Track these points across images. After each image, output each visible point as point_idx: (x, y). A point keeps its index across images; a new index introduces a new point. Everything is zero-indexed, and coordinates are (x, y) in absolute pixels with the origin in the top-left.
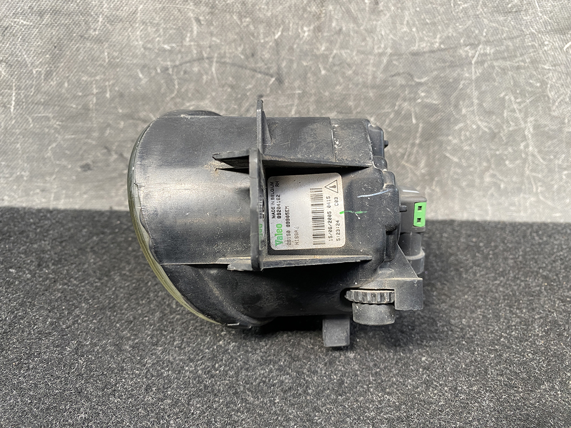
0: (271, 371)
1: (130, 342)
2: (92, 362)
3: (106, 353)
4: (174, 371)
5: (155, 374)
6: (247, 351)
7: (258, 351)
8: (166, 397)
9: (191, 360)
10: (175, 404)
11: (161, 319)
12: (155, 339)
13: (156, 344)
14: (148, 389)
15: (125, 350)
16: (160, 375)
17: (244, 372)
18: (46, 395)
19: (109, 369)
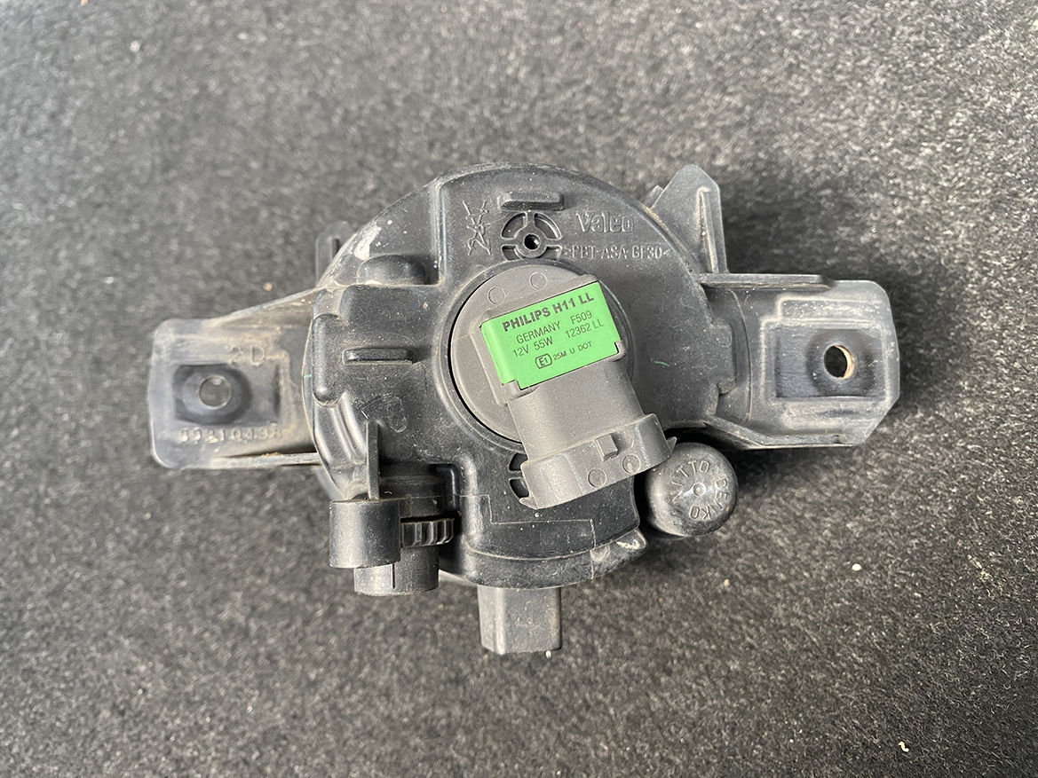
0: (574, 95)
1: (401, 96)
6: (543, 76)
7: (557, 73)
8: (452, 150)
9: (474, 102)
12: (428, 85)
14: (431, 145)
16: (441, 127)
17: (540, 104)
18: (330, 173)
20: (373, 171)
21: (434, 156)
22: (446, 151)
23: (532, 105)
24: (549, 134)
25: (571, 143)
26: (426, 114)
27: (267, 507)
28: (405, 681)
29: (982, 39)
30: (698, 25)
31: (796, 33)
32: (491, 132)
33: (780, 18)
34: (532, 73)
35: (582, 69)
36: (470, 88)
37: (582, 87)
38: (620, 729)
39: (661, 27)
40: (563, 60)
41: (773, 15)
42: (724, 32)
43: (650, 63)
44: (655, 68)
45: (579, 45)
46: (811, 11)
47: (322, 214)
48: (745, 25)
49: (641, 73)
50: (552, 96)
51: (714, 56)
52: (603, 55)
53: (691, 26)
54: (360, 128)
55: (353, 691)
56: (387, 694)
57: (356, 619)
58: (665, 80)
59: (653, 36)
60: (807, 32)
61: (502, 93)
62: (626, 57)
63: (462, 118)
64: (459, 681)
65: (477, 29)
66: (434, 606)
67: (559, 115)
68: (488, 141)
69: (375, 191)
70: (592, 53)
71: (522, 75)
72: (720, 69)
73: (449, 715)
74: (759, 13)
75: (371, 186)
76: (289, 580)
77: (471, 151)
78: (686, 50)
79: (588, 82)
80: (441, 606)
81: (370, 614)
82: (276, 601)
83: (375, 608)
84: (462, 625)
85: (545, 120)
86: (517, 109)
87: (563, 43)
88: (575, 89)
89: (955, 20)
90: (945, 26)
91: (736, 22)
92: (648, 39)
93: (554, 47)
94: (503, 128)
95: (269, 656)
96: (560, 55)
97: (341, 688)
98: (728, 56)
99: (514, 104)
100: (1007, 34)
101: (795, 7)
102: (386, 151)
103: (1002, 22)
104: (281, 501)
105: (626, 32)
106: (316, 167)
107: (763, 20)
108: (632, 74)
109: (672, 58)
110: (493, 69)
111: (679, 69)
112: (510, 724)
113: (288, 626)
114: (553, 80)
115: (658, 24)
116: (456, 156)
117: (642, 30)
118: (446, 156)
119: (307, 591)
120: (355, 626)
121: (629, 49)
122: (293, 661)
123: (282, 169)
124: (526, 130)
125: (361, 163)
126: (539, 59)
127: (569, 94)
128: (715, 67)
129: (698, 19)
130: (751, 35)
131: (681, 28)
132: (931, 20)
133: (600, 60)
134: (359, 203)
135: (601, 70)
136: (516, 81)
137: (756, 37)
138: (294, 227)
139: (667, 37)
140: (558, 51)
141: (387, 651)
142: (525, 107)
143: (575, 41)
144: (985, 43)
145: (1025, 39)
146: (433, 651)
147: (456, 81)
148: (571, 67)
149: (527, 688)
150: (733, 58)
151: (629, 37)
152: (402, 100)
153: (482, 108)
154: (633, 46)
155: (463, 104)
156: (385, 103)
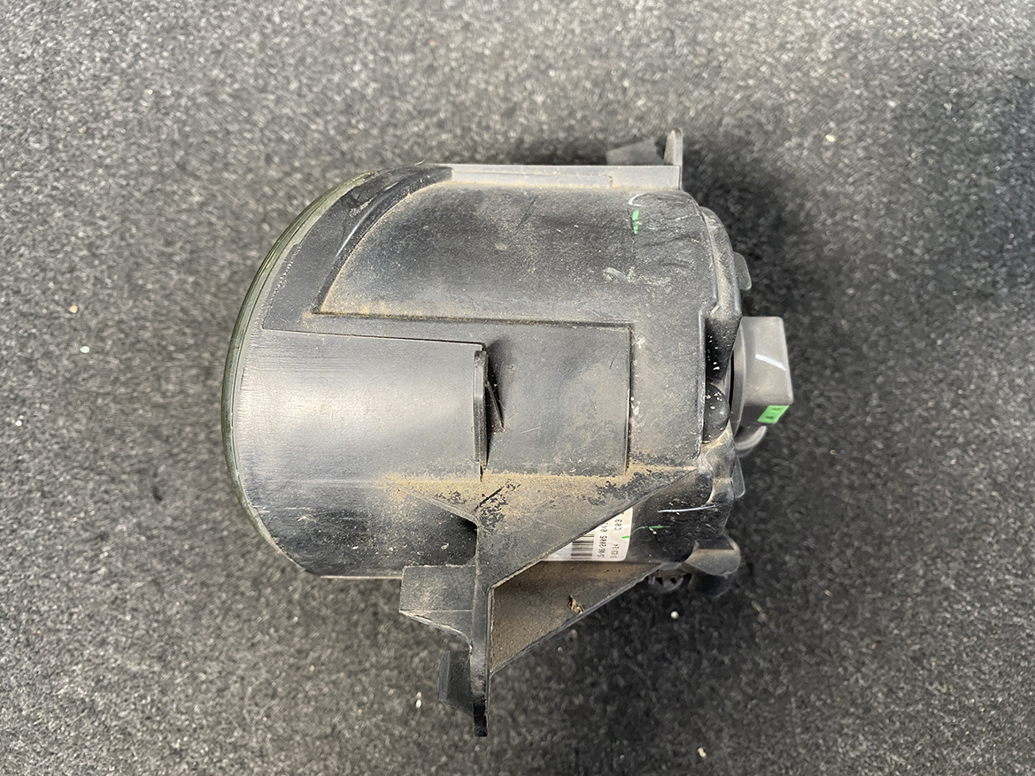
0: (427, 128)
1: (228, 89)
2: (184, 123)
3: (198, 108)
4: (297, 131)
5: (273, 137)
6: (393, 98)
7: (409, 97)
8: (295, 170)
9: (317, 114)
10: (308, 178)
11: (262, 46)
12: (261, 82)
13: (263, 90)
14: (269, 159)
15: (224, 102)
16: (280, 140)
17: (391, 131)
18: (141, 173)
19: (211, 133)
20: (197, 178)
21: (273, 173)
22: (287, 168)
23: (383, 130)
26: (260, 119)
27: (103, 570)
28: (282, 743)
29: (787, 144)
30: (552, 73)
31: (640, 103)
32: (338, 155)
33: (626, 83)
34: (380, 92)
35: (436, 99)
36: (310, 97)
37: (435, 119)
38: (485, 766)
39: (516, 68)
40: (414, 83)
41: (621, 78)
42: (576, 85)
43: (504, 106)
44: (509, 114)
45: (431, 69)
46: (654, 83)
47: (136, 223)
48: (595, 84)
49: (496, 117)
50: (404, 125)
51: (565, 113)
52: (458, 86)
53: (545, 72)
54: (177, 120)
55: (225, 755)
56: (262, 754)
57: (219, 684)
58: (519, 129)
59: (508, 75)
60: (650, 104)
61: (348, 110)
62: (481, 94)
63: (303, 131)
64: (335, 734)
65: (315, 22)
66: (304, 667)
67: (411, 148)
68: (334, 165)
69: (202, 205)
70: (443, 84)
71: (369, 91)
72: (571, 128)
73: (326, 767)
74: (608, 73)
75: (197, 199)
76: (141, 646)
77: (316, 173)
78: (539, 99)
79: (442, 115)
80: (312, 668)
81: (235, 678)
82: (122, 670)
83: (240, 672)
84: (334, 683)
85: (397, 151)
86: (366, 133)
87: (414, 63)
88: (427, 120)
89: (769, 122)
90: (760, 125)
91: (587, 77)
92: (502, 77)
93: (405, 66)
94: (353, 149)
95: (123, 731)
96: (411, 77)
97: (211, 752)
98: (579, 115)
99: (361, 126)
100: (806, 145)
101: (640, 75)
102: (214, 157)
103: (803, 133)
104: (119, 565)
105: (480, 65)
106: (123, 161)
107: (611, 81)
108: (487, 115)
109: (525, 105)
110: (336, 78)
111: (532, 118)
112: (386, 769)
113: (143, 697)
114: (404, 106)
115: (511, 62)
116: (299, 176)
117: (496, 67)
118: (288, 174)
119: (160, 658)
120: (220, 691)
121: (483, 86)
122: (152, 732)
123: (77, 159)
124: (378, 159)
125: (182, 167)
126: (388, 76)
127: (422, 126)
128: (566, 124)
129: (550, 66)
130: (600, 96)
131: (536, 73)
132: (749, 117)
133: (454, 91)
134: (184, 217)
135: (453, 103)
136: (363, 97)
137: (604, 101)
138: (101, 237)
139: (521, 80)
140: (408, 71)
141: (258, 713)
142: (375, 132)
143: (426, 63)
144: (789, 149)
145: (819, 154)
146: (305, 710)
147: (294, 86)
148: (424, 92)
149: (401, 737)
150: (584, 118)
151: (484, 72)
152: (230, 95)
153: (326, 122)
154: (487, 82)
155: (304, 115)
156: (208, 94)
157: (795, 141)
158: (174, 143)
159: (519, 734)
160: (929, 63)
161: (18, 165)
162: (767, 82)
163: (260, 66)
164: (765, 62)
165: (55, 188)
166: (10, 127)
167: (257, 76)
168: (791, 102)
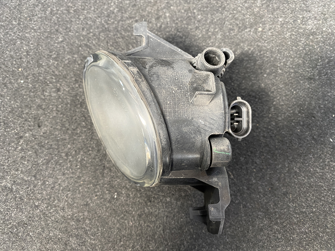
20: (61, 34)
21: (84, 33)
22: (88, 32)
23: (118, 22)
24: (123, 33)
25: (130, 38)
26: (82, 17)
27: (20, 148)
28: (70, 206)
29: (246, 31)
30: (172, 7)
31: (199, 17)
32: (104, 28)
33: (195, 11)
34: (119, 11)
35: (135, 14)
36: (97, 12)
37: (135, 19)
38: (136, 218)
39: (161, 6)
40: (129, 9)
41: (193, 10)
42: (179, 11)
43: (156, 16)
44: (158, 18)
45: (135, 5)
46: (204, 11)
47: (42, 46)
48: (185, 11)
49: (154, 19)
50: (125, 21)
51: (175, 19)
52: (142, 10)
53: (170, 7)
54: (57, 17)
55: (51, 208)
56: (63, 209)
57: (52, 186)
58: (160, 23)
59: (158, 8)
60: (202, 17)
61: (108, 16)
62: (149, 13)
63: (94, 22)
64: (87, 205)
66: (80, 182)
67: (127, 27)
68: (103, 31)
69: (62, 41)
70: (138, 9)
71: (115, 11)
72: (177, 23)
73: (84, 215)
74: (189, 8)
75: (60, 40)
76: (29, 172)
77: (97, 34)
78: (167, 15)
79: (137, 18)
80: (82, 182)
81: (57, 184)
82: (23, 179)
83: (59, 182)
84: (88, 188)
85: (122, 28)
86: (113, 23)
88: (132, 20)
89: (240, 23)
90: (237, 25)
91: (183, 9)
92: (156, 8)
93: (127, 4)
94: (108, 28)
95: (20, 198)
96: (128, 7)
97: (47, 207)
98: (179, 20)
99: (112, 21)
100: (252, 31)
101: (200, 9)
102: (67, 28)
103: (251, 27)
104: (25, 146)
105: (150, 4)
106: (40, 28)
107: (190, 10)
108: (151, 19)
109: (163, 16)
110: (106, 7)
111: (165, 20)
112: (103, 217)
113: (28, 188)
114: (126, 15)
115: (159, 4)
116: (92, 34)
117: (154, 5)
118: (88, 34)
119: (35, 176)
120: (52, 188)
121: (150, 10)
122: (30, 199)
123: (26, 27)
124: (116, 30)
125: (57, 31)
126: (121, 7)
127: (131, 21)
128: (175, 22)
129: (172, 5)
130: (187, 14)
131: (167, 7)
132: (234, 22)
133: (141, 12)
134: (56, 45)
135: (141, 15)
136: (113, 13)
137: (188, 16)
138: (31, 49)
139: (162, 9)
140: (128, 5)
141: (63, 196)
142: (116, 22)
143: (133, 3)
144: (246, 32)
145: (256, 33)
146: (79, 196)
147: (93, 9)
148: (132, 12)
149: (109, 207)
150: (181, 20)
151: (151, 6)
152: (73, 11)
153: (101, 20)
154: (152, 10)
155: (95, 17)
156: (67, 10)
157: (248, 30)
158: (55, 23)
159: (148, 209)
160: (293, 8)
161: (8, 28)
162: (240, 12)
163: (83, 3)
164: (239, 6)
165: (19, 35)
166: (7, 18)
167: (81, 6)
168: (247, 18)
